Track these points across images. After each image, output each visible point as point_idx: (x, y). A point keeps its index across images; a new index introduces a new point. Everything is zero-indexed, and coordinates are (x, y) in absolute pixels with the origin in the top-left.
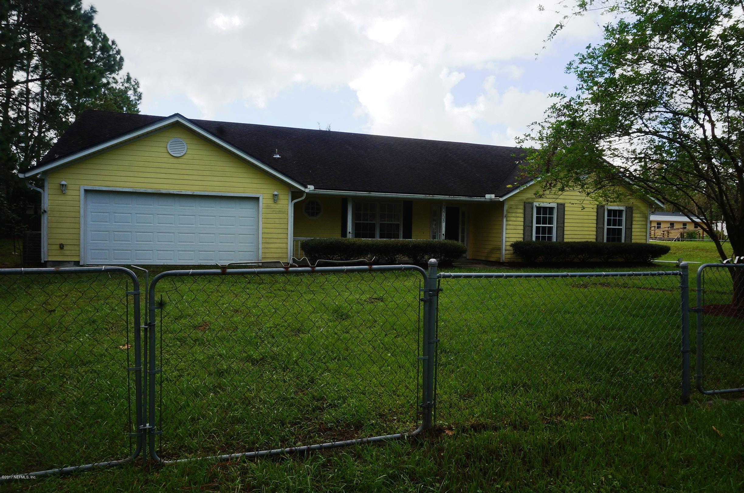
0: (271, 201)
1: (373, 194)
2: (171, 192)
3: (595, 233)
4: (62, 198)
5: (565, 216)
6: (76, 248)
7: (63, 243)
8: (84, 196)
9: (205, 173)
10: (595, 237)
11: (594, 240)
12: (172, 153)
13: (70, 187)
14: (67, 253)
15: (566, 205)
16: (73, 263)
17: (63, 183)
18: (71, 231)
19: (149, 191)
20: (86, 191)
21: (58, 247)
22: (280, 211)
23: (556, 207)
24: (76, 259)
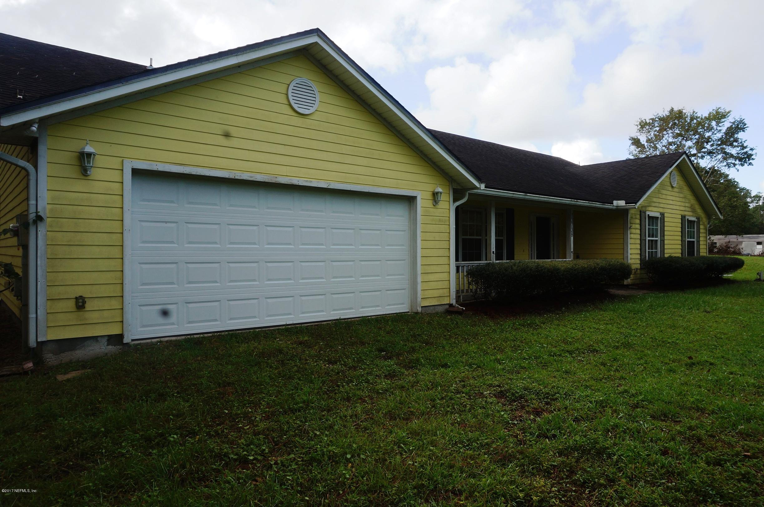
0: (430, 203)
1: (530, 196)
2: (295, 181)
3: (680, 247)
4: (80, 185)
5: (665, 227)
6: (115, 304)
7: (84, 296)
8: (132, 185)
9: (345, 149)
10: (680, 251)
11: (680, 255)
12: (295, 106)
13: (99, 161)
14: (94, 317)
15: (666, 215)
16: (104, 341)
17: (89, 149)
18: (103, 265)
19: (259, 178)
20: (136, 173)
21: (71, 305)
22: (440, 220)
23: (660, 216)
24: (115, 330)
